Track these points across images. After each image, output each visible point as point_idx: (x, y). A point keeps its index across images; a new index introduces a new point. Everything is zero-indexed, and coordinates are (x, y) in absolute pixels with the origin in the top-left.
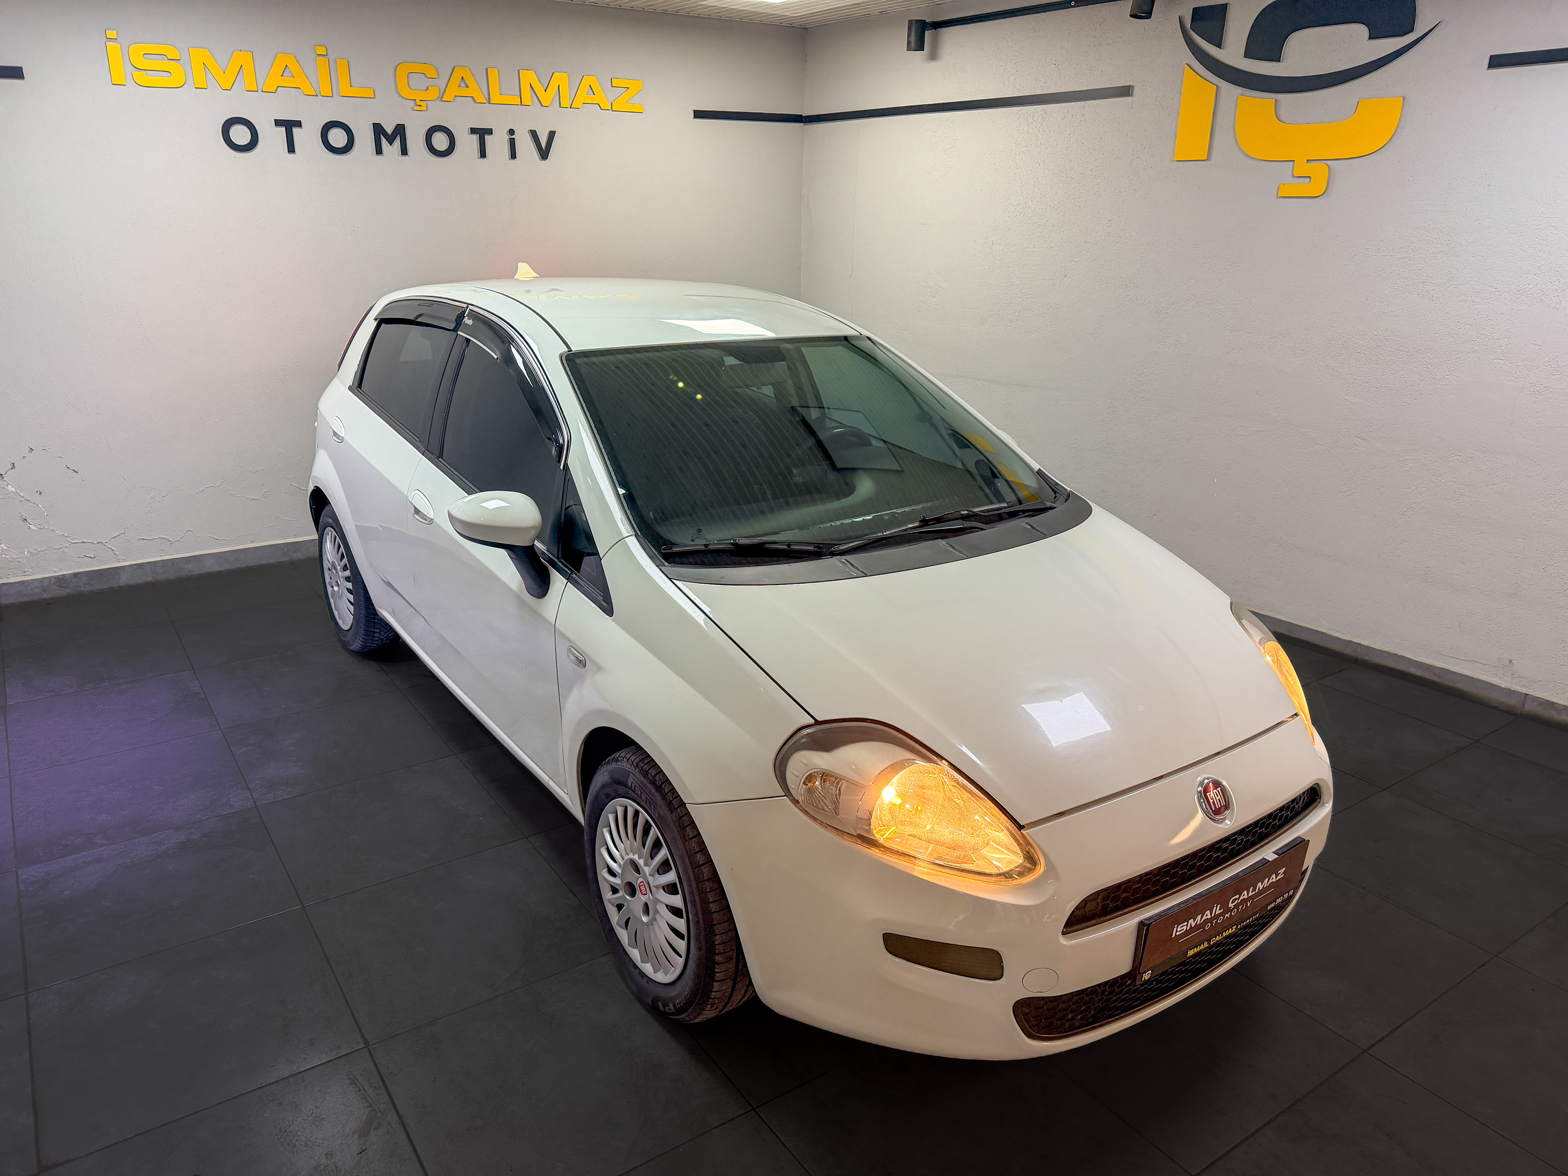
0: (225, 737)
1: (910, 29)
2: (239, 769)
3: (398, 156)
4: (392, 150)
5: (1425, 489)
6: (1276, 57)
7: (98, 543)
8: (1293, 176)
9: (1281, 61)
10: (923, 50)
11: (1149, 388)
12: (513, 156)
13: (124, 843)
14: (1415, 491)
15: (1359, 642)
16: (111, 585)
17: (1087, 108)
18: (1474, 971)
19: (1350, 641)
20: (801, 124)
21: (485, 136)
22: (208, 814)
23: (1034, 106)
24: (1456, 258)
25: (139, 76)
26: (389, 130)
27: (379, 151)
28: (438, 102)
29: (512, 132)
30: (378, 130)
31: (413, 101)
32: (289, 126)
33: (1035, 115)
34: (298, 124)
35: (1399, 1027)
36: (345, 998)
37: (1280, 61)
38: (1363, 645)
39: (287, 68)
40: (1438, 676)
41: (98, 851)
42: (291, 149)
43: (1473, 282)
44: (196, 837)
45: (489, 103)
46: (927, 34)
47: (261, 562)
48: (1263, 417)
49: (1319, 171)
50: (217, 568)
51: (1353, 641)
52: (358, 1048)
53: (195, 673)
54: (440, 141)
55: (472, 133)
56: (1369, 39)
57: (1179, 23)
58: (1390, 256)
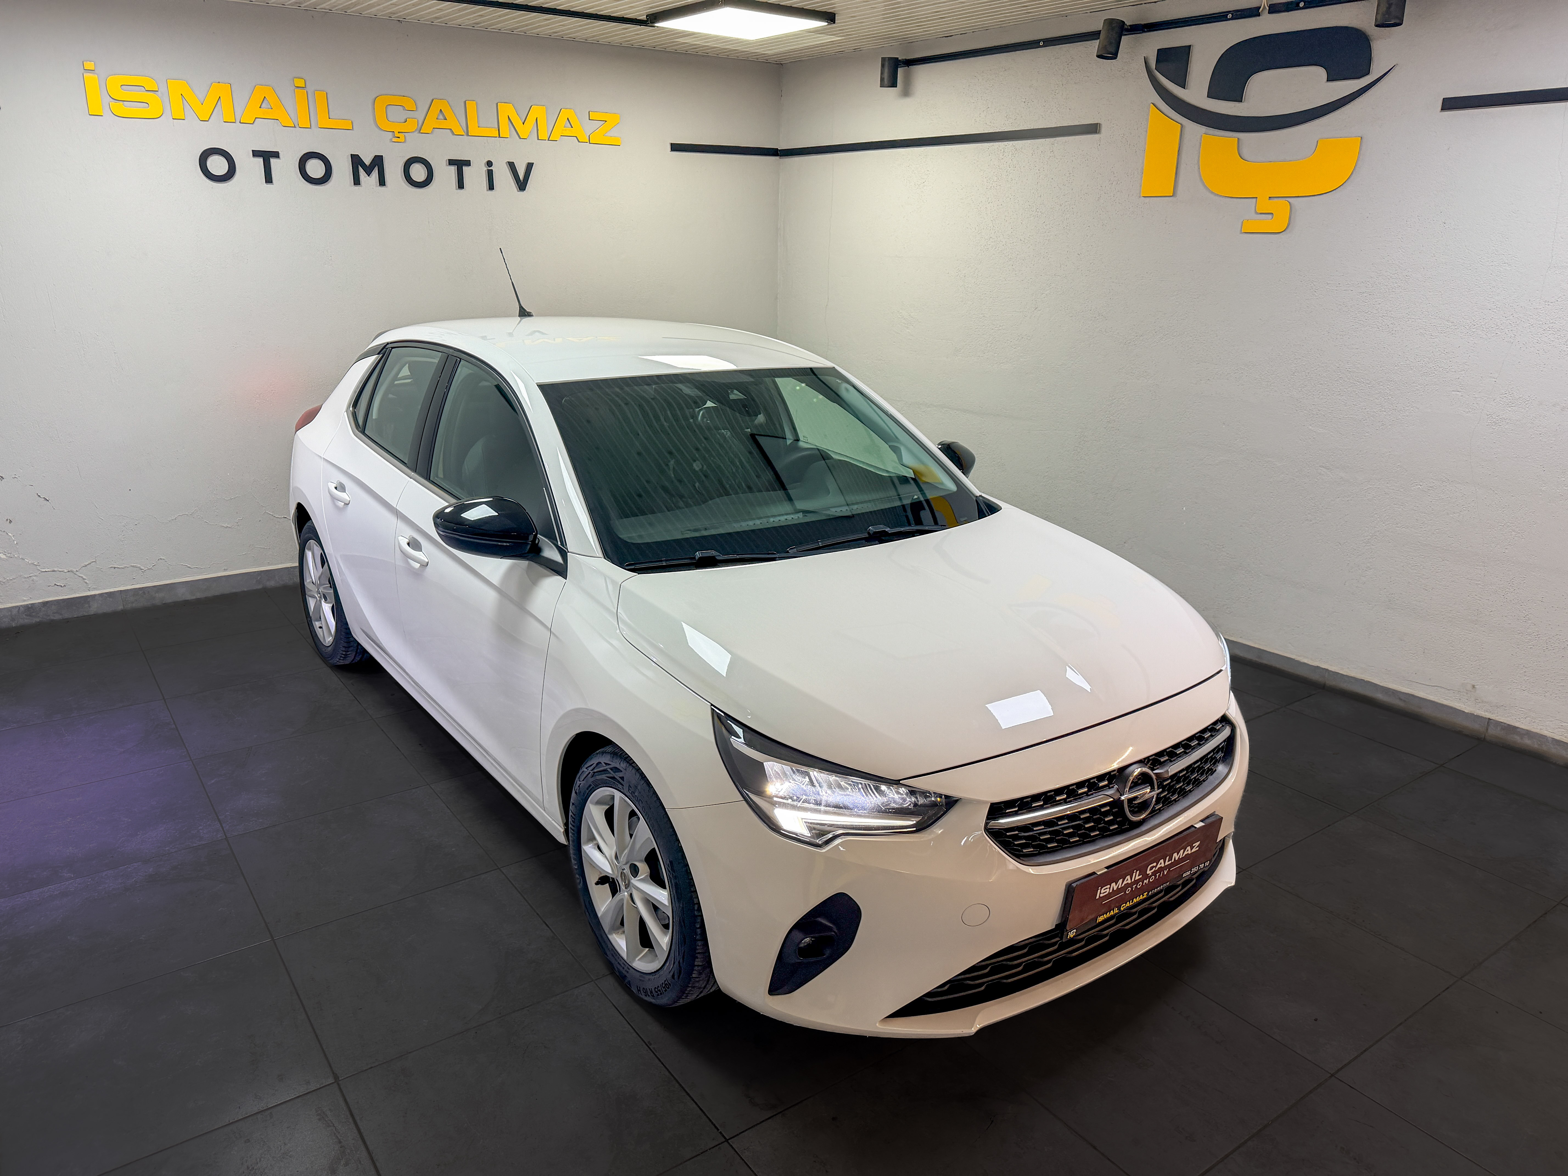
0: (196, 769)
1: (883, 66)
2: (210, 800)
3: (376, 187)
4: (369, 181)
5: (1388, 517)
6: (1237, 96)
7: (69, 571)
8: (1256, 213)
9: (1243, 101)
10: (896, 87)
11: (1118, 418)
12: (491, 187)
13: (91, 876)
14: (1378, 519)
15: (1326, 668)
16: (81, 614)
17: (1056, 145)
18: (1439, 995)
19: (1318, 667)
20: (777, 158)
21: (463, 168)
22: (177, 846)
23: (1004, 143)
24: (1414, 293)
25: (117, 107)
26: (367, 162)
27: (357, 181)
28: (416, 134)
29: (489, 163)
30: (356, 161)
31: (391, 133)
32: (267, 156)
33: (1006, 150)
34: (276, 155)
35: (1365, 1051)
36: (315, 1032)
37: (1241, 101)
38: (1331, 671)
39: (265, 99)
40: (1405, 701)
41: (65, 884)
42: (269, 179)
43: (1430, 316)
44: (164, 869)
45: (468, 135)
46: (900, 71)
47: (234, 591)
48: (1230, 447)
49: (1281, 208)
50: (189, 597)
51: (1321, 666)
52: (327, 1083)
53: (166, 702)
54: (418, 173)
55: (450, 164)
56: (1327, 81)
57: (1144, 64)
58: (1350, 291)
